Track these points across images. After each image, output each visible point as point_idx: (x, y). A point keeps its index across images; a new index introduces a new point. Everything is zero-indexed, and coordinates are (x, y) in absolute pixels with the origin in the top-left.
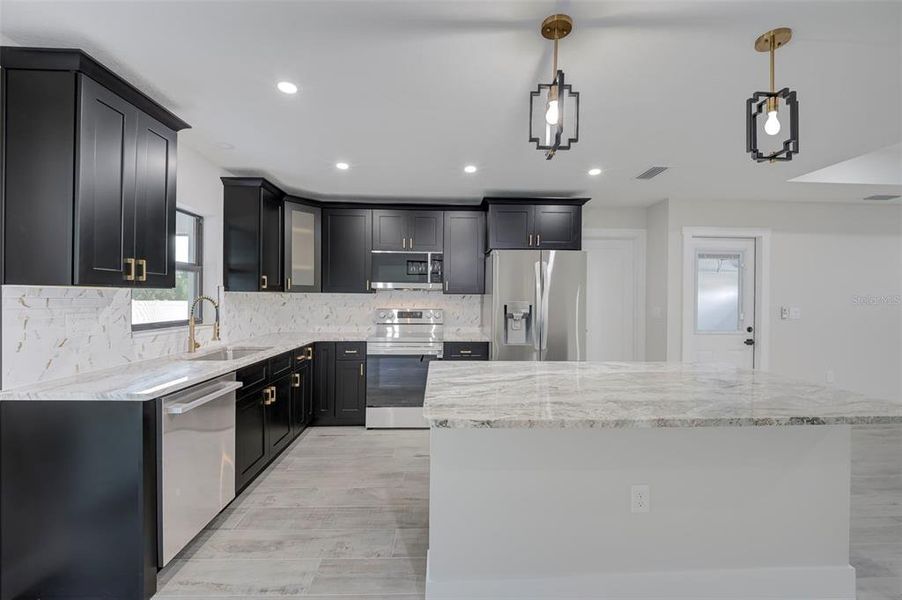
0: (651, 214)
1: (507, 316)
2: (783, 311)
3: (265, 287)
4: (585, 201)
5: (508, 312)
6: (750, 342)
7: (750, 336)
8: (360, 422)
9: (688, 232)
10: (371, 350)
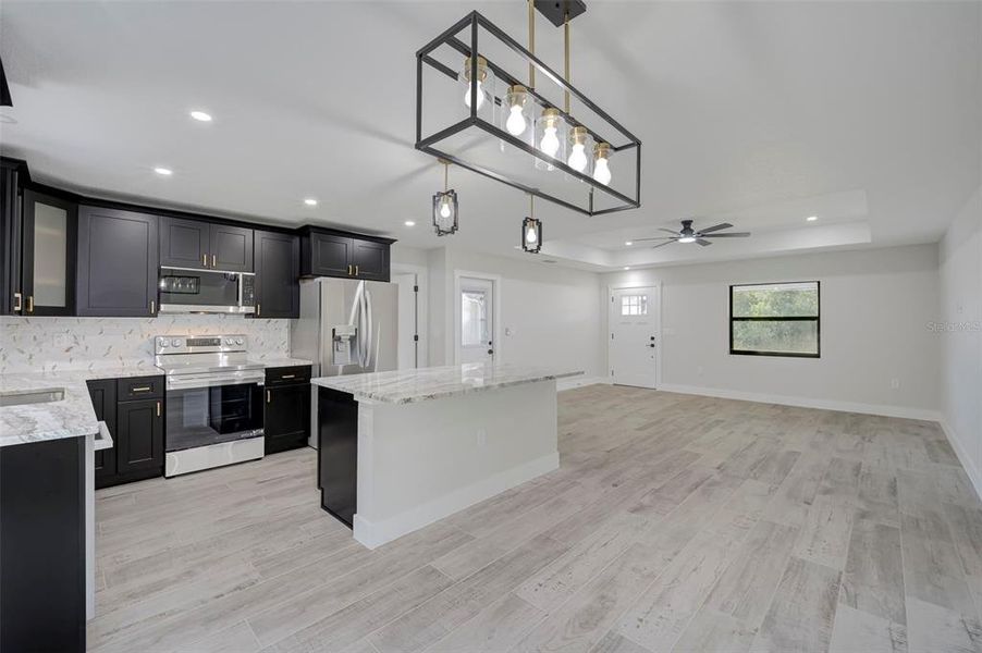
0: (431, 256)
1: (336, 339)
2: (507, 330)
3: (18, 308)
4: (393, 241)
5: (337, 334)
6: (491, 352)
7: (490, 348)
8: (159, 471)
9: (458, 273)
10: (173, 384)
